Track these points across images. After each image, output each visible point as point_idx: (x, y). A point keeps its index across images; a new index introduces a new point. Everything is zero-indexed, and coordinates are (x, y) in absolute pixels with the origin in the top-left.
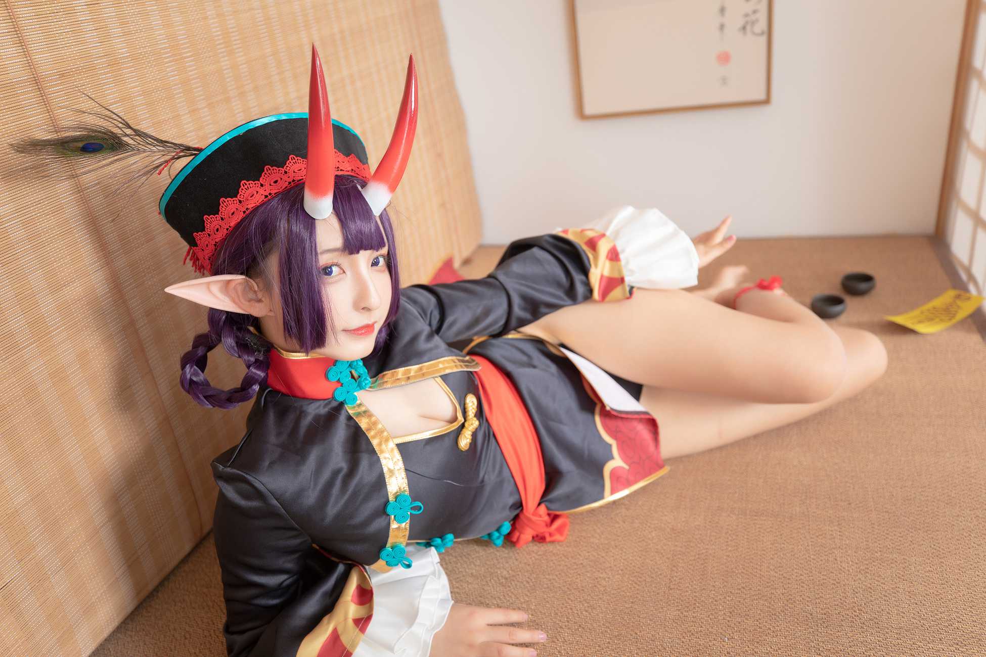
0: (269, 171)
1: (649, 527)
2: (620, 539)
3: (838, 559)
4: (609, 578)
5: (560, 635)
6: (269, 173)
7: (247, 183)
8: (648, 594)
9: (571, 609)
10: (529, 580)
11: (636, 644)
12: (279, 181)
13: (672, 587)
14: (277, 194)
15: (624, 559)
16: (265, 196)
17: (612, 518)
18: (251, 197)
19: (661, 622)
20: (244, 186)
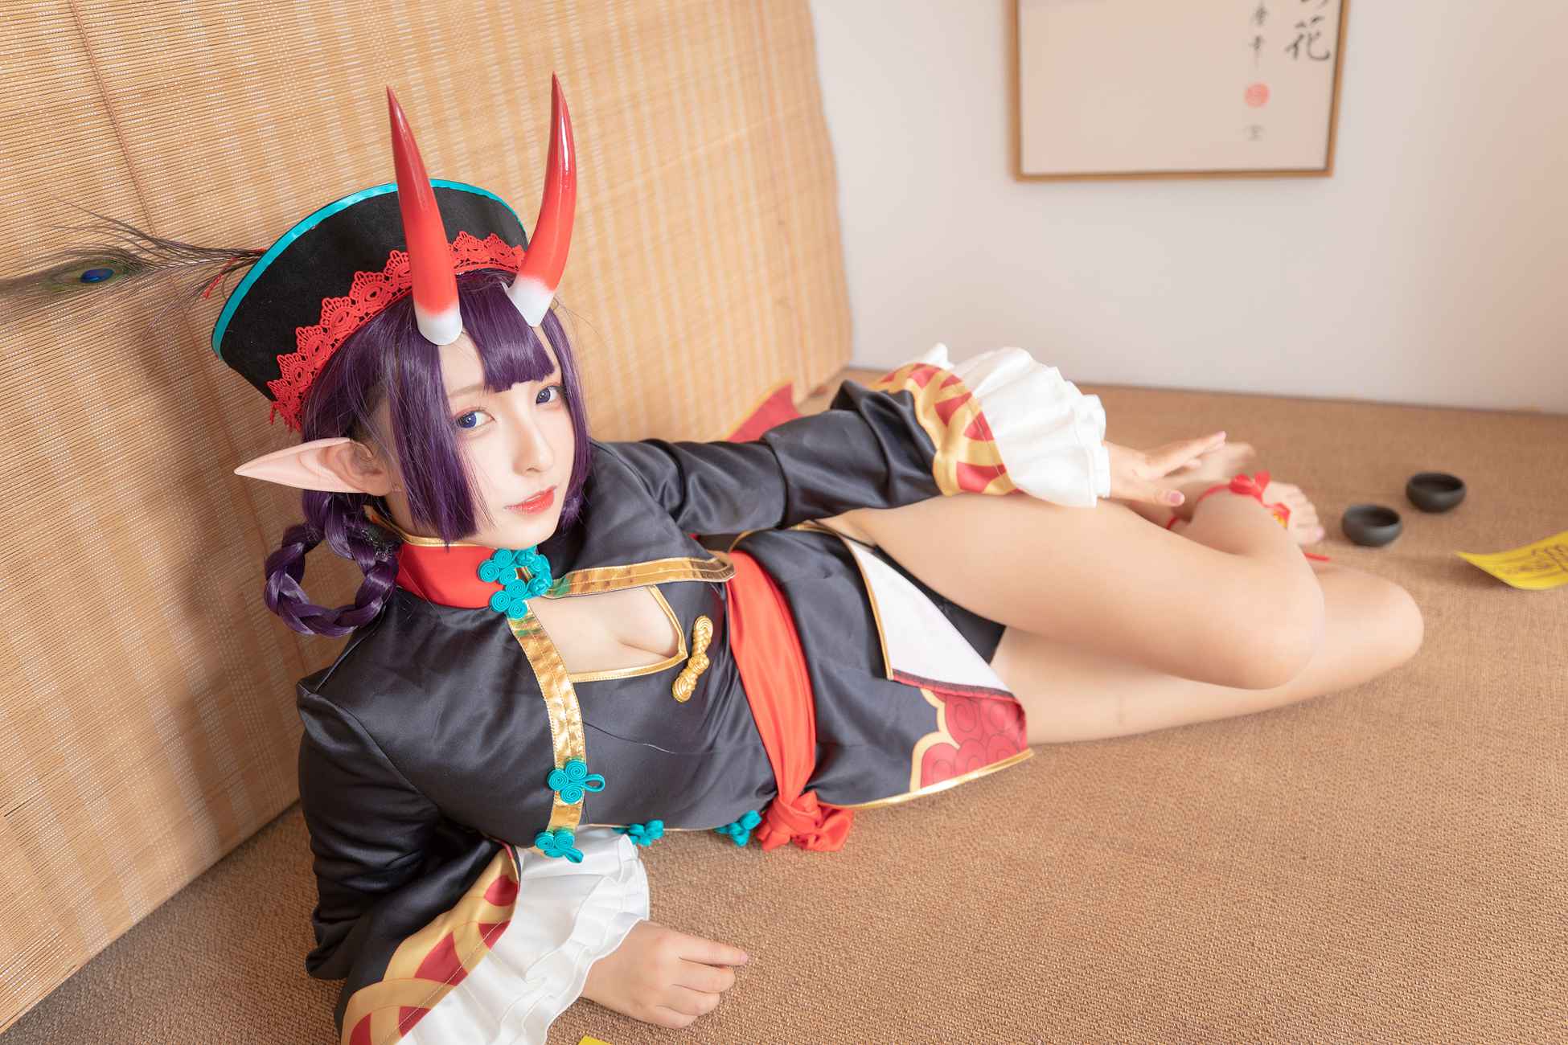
0: (362, 280)
1: (975, 849)
2: (925, 861)
3: (1257, 944)
4: (889, 919)
5: (792, 995)
6: (362, 283)
7: (332, 301)
8: (942, 953)
9: (820, 958)
10: (771, 905)
11: (901, 1028)
12: (378, 293)
13: (982, 947)
14: (378, 314)
15: (921, 894)
16: (360, 318)
17: (921, 827)
18: (340, 321)
19: (948, 999)
20: (327, 306)
